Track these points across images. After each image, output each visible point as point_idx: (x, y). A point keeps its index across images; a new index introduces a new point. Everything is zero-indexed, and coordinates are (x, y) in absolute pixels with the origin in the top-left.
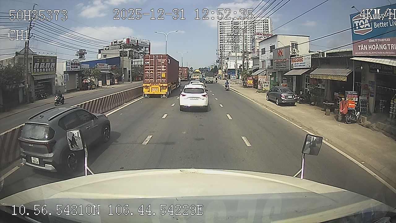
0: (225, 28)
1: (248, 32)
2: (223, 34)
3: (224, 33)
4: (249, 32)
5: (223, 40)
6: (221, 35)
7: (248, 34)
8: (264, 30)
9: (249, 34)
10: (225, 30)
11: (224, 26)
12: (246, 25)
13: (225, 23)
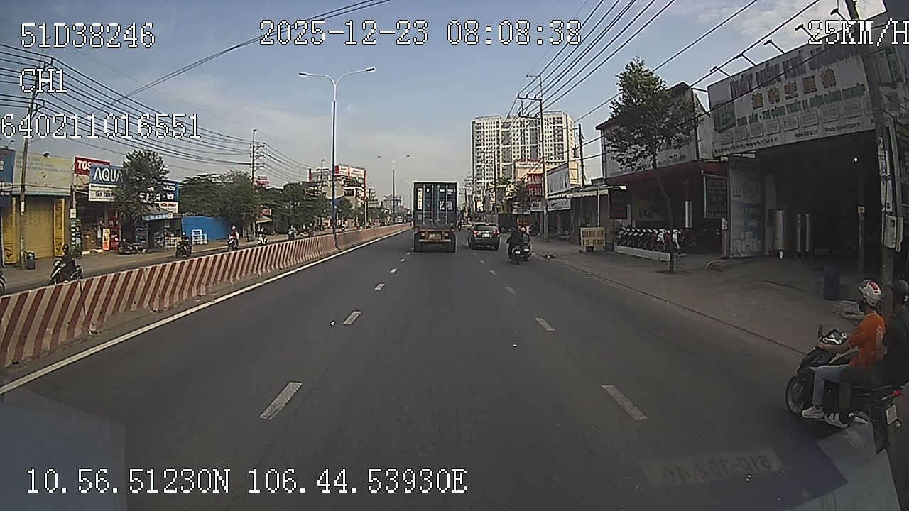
0: (486, 134)
1: (526, 141)
2: (482, 147)
3: (484, 145)
4: (529, 141)
5: (483, 158)
6: (477, 147)
7: (526, 145)
8: (554, 136)
9: (529, 145)
10: (486, 138)
11: (484, 132)
12: (523, 129)
13: (485, 126)
